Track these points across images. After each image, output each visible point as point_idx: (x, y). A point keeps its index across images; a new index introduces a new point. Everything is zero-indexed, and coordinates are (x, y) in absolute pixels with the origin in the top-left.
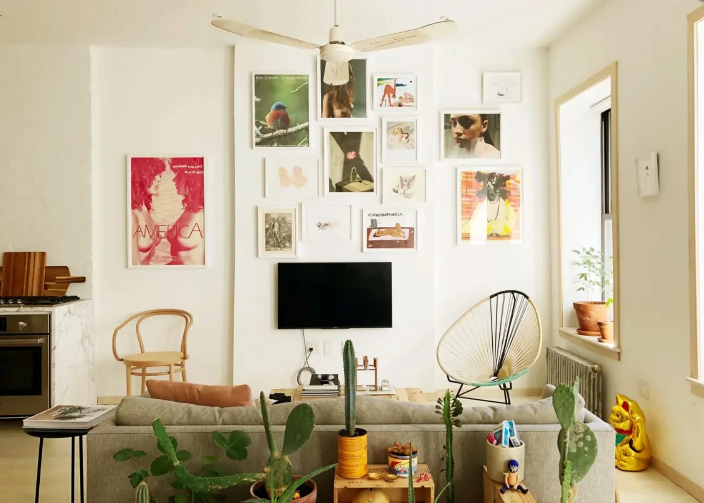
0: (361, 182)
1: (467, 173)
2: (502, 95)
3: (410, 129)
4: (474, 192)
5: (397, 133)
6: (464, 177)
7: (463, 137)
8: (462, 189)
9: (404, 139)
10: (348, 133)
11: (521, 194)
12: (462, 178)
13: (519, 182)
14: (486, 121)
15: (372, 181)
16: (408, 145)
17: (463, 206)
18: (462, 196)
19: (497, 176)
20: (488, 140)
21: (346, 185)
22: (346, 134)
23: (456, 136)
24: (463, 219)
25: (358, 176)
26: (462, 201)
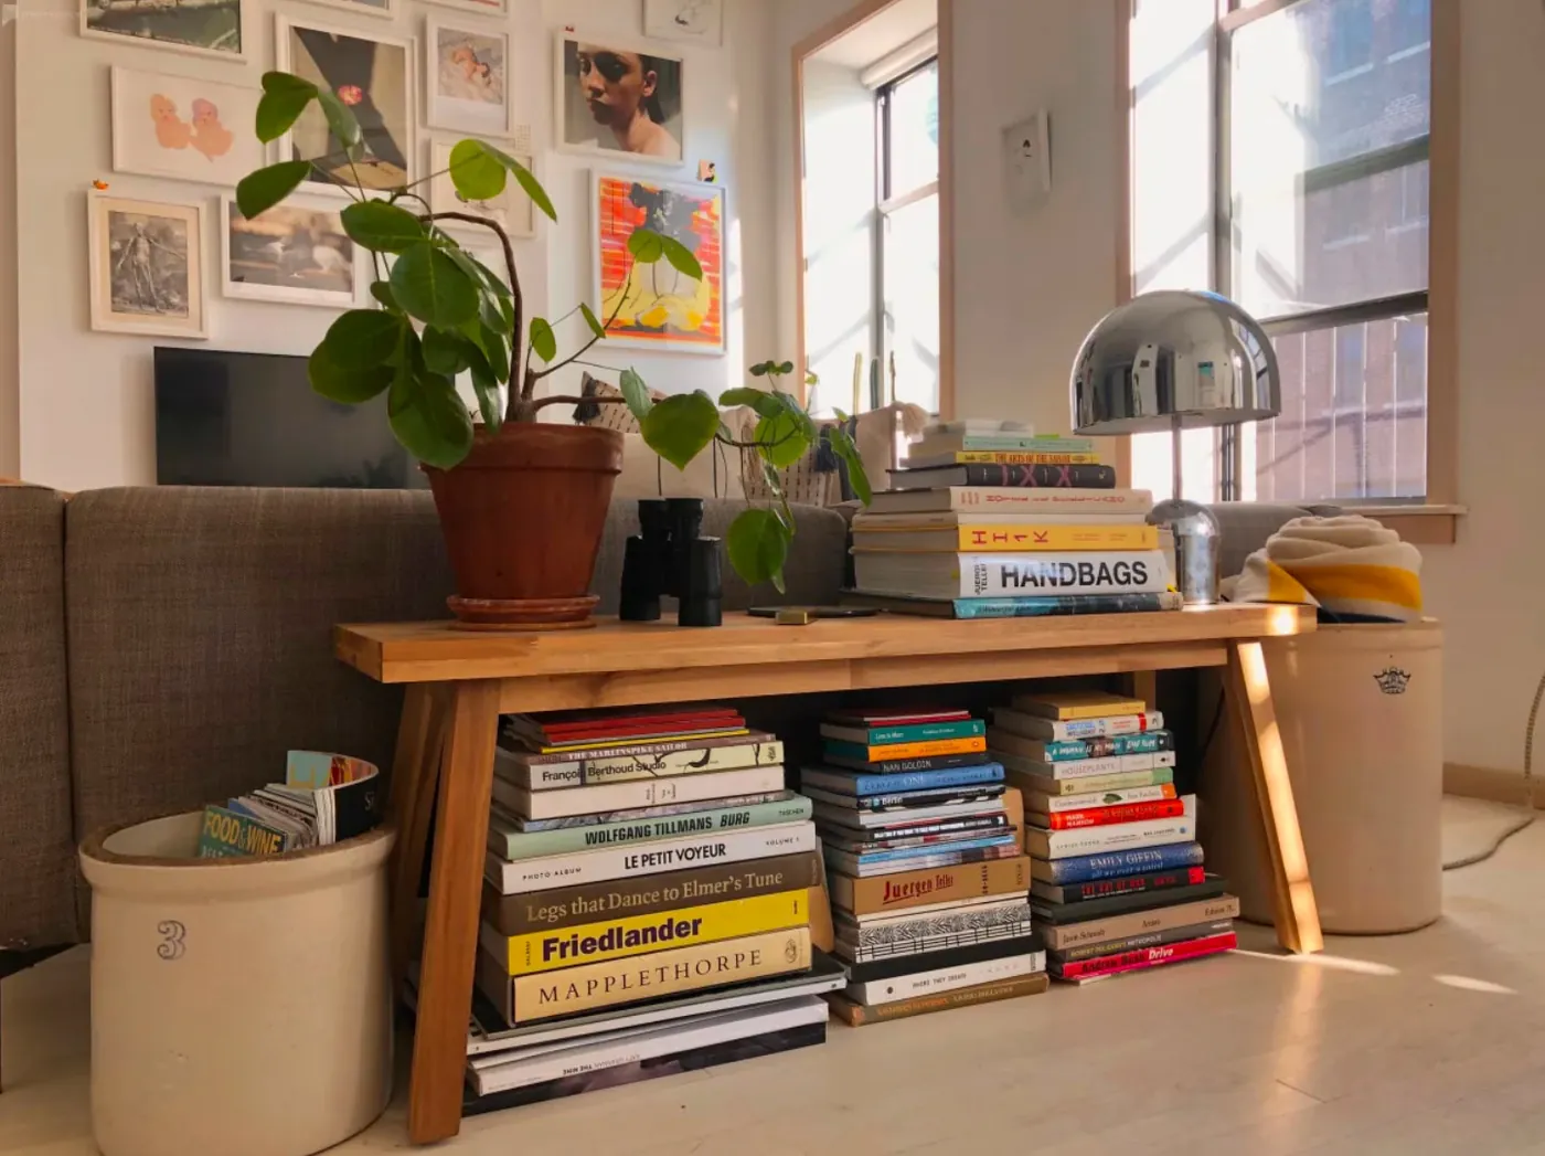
0: (374, 164)
1: (614, 184)
2: (683, 22)
3: (494, 55)
4: (626, 228)
5: (462, 60)
6: (606, 191)
7: (604, 99)
8: (603, 217)
9: (478, 77)
10: (342, 38)
11: (720, 244)
12: (603, 194)
13: (716, 218)
14: (652, 72)
15: (404, 167)
16: (487, 92)
17: (607, 258)
18: (604, 234)
19: (673, 199)
20: (658, 117)
21: (336, 167)
22: (335, 39)
23: (589, 94)
24: (605, 285)
25: (368, 150)
26: (604, 246)
